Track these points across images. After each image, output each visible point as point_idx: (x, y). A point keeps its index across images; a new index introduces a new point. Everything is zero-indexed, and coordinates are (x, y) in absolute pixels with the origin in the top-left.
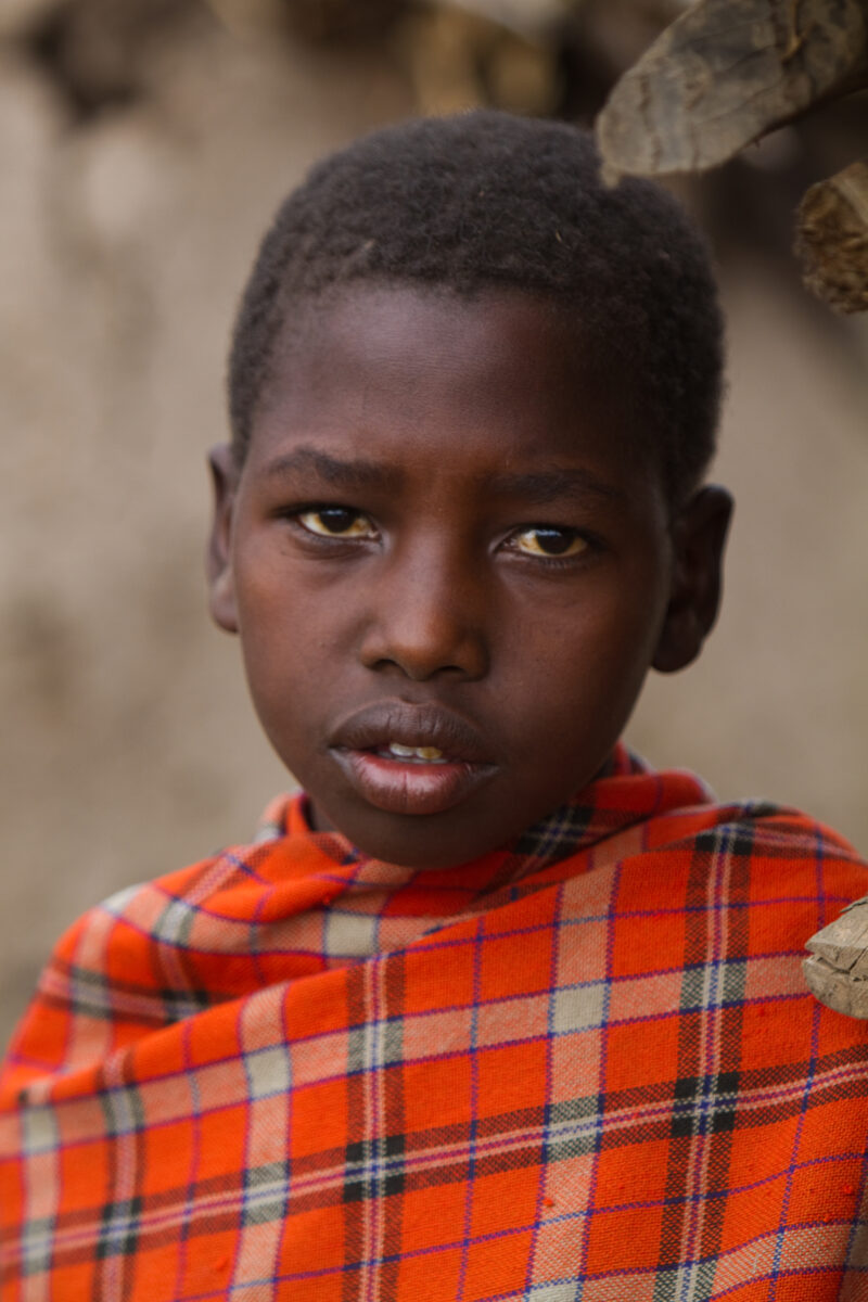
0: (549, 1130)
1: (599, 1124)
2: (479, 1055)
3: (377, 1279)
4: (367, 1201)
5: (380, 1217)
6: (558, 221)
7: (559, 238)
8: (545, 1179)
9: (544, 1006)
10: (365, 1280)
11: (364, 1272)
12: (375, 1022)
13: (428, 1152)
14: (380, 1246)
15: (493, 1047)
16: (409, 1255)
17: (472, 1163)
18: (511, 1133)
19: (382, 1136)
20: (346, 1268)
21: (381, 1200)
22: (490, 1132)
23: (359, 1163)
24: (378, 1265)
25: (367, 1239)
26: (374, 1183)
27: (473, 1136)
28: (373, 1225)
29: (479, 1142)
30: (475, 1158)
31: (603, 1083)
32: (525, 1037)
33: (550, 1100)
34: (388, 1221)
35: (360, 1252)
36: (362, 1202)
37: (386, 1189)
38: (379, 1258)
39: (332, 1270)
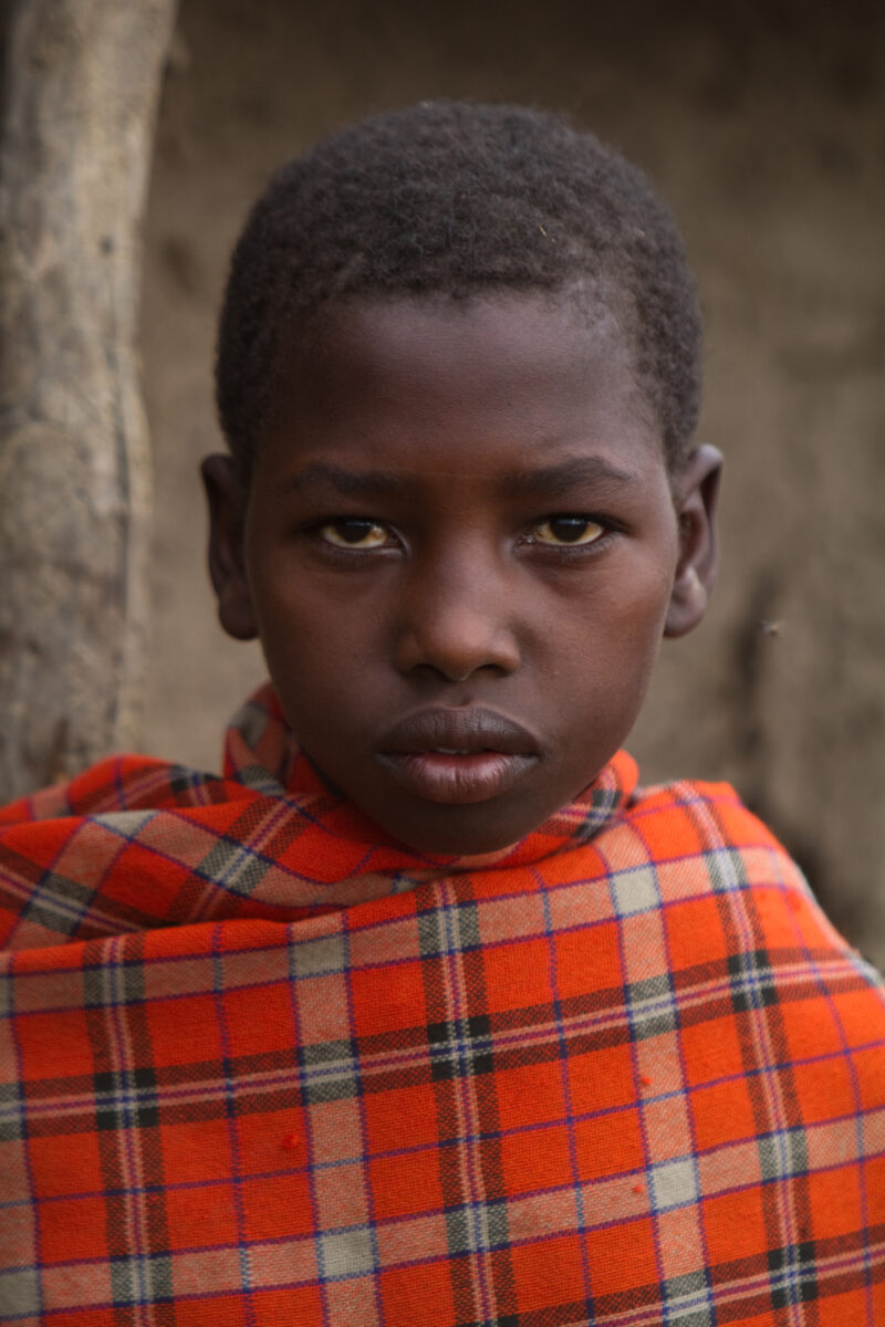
0: (631, 1009)
1: (675, 1001)
2: (555, 938)
3: (477, 1155)
4: (457, 1080)
5: (472, 1095)
6: (541, 216)
7: (544, 233)
8: (636, 1056)
9: (606, 891)
10: (463, 1156)
11: (462, 1147)
13: (516, 1032)
14: (476, 1123)
15: (567, 930)
16: (510, 1132)
17: (562, 1042)
18: (596, 1013)
19: (464, 1017)
20: (441, 1145)
21: (471, 1078)
22: (576, 1011)
23: (445, 1044)
24: (477, 1142)
25: (460, 1116)
26: (462, 1062)
27: (559, 1016)
28: (466, 1103)
29: (566, 1022)
30: (564, 1037)
31: (670, 963)
32: (595, 920)
33: (627, 980)
34: (480, 1098)
35: (454, 1128)
36: (451, 1080)
37: (475, 1067)
38: (476, 1134)
39: (427, 1147)
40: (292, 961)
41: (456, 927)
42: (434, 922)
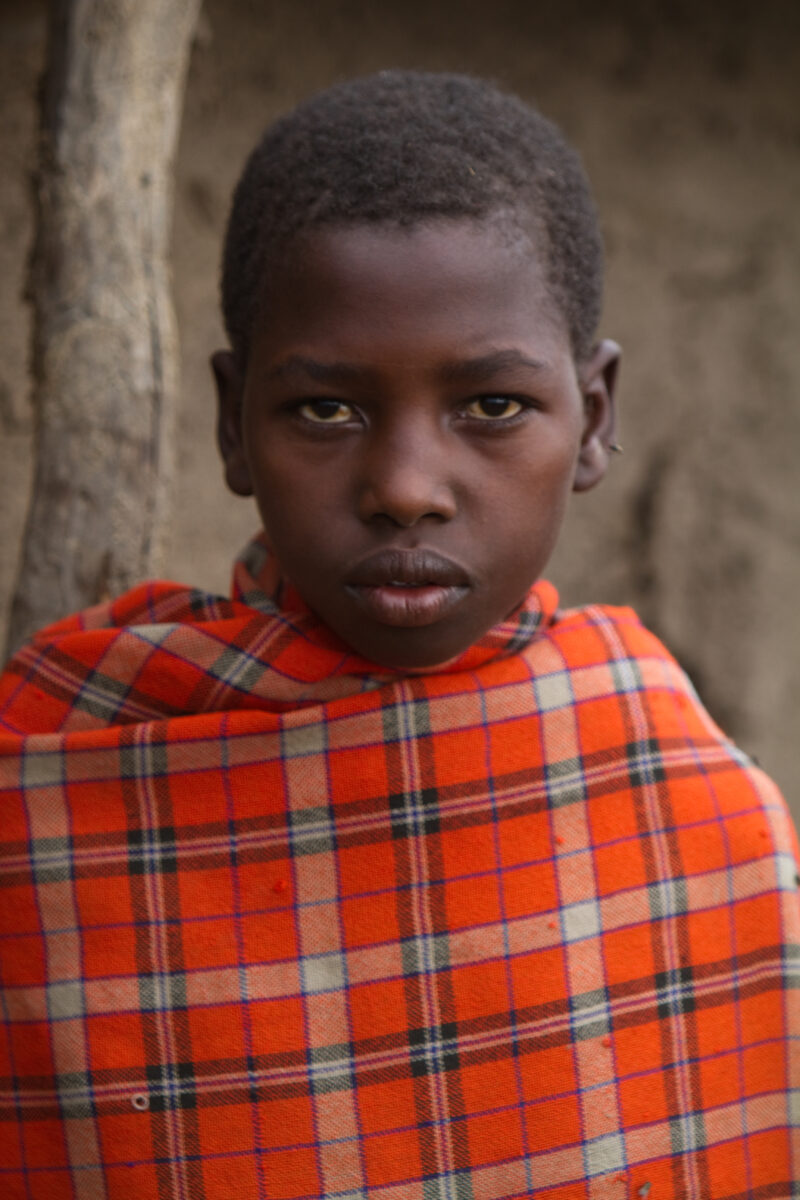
0: (549, 784)
1: (584, 778)
2: (490, 728)
3: (426, 897)
4: (411, 839)
5: (423, 851)
8: (553, 821)
9: (530, 691)
10: (415, 898)
11: (415, 892)
12: (404, 703)
13: (458, 801)
14: (426, 872)
15: (499, 722)
16: (452, 880)
17: (495, 810)
18: (522, 787)
19: (418, 790)
20: (399, 889)
21: (422, 838)
22: (505, 786)
23: (402, 810)
24: (426, 887)
25: (414, 867)
26: (415, 825)
27: (492, 789)
28: (418, 857)
29: (498, 794)
30: (496, 806)
32: (522, 714)
33: (546, 761)
34: (430, 853)
35: (409, 876)
36: (407, 838)
37: (426, 829)
38: (426, 881)
39: (387, 890)
40: (283, 744)
41: (412, 718)
42: (395, 715)
